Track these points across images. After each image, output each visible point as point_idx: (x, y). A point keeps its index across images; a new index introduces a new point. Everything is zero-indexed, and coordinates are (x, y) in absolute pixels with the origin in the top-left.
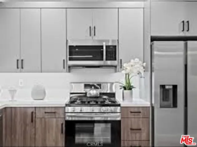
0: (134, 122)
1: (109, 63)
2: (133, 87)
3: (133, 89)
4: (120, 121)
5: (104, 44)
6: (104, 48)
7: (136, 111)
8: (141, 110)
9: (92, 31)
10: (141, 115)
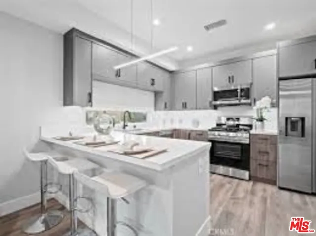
0: (263, 147)
1: (243, 101)
2: (265, 120)
3: (265, 121)
4: (249, 145)
5: (239, 88)
6: (239, 91)
7: (265, 138)
8: (268, 137)
9: (231, 79)
10: (269, 142)
